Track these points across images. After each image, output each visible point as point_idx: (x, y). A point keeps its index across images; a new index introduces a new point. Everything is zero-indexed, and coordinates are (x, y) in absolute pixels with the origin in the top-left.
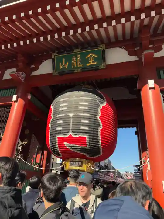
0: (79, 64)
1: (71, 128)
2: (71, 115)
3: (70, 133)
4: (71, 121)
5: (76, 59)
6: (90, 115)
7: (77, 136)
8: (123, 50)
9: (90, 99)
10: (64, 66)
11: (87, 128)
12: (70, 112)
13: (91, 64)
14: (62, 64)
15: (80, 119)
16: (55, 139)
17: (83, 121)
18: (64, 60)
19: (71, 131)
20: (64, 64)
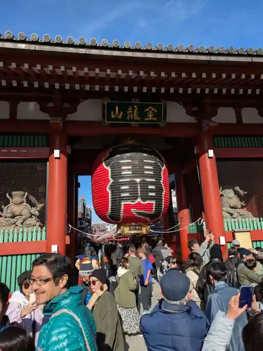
0: (136, 117)
1: (139, 195)
2: (138, 180)
3: (139, 200)
4: (139, 187)
5: (133, 110)
6: (155, 181)
7: (146, 203)
8: (181, 106)
9: (154, 162)
10: (117, 115)
11: (154, 194)
12: (136, 177)
13: (150, 118)
14: (115, 113)
15: (147, 185)
16: (120, 205)
17: (150, 187)
18: (117, 108)
19: (139, 198)
20: (117, 113)
